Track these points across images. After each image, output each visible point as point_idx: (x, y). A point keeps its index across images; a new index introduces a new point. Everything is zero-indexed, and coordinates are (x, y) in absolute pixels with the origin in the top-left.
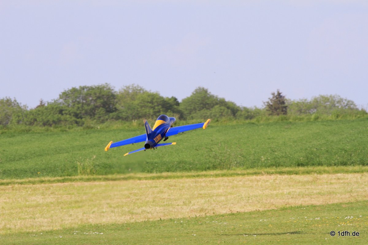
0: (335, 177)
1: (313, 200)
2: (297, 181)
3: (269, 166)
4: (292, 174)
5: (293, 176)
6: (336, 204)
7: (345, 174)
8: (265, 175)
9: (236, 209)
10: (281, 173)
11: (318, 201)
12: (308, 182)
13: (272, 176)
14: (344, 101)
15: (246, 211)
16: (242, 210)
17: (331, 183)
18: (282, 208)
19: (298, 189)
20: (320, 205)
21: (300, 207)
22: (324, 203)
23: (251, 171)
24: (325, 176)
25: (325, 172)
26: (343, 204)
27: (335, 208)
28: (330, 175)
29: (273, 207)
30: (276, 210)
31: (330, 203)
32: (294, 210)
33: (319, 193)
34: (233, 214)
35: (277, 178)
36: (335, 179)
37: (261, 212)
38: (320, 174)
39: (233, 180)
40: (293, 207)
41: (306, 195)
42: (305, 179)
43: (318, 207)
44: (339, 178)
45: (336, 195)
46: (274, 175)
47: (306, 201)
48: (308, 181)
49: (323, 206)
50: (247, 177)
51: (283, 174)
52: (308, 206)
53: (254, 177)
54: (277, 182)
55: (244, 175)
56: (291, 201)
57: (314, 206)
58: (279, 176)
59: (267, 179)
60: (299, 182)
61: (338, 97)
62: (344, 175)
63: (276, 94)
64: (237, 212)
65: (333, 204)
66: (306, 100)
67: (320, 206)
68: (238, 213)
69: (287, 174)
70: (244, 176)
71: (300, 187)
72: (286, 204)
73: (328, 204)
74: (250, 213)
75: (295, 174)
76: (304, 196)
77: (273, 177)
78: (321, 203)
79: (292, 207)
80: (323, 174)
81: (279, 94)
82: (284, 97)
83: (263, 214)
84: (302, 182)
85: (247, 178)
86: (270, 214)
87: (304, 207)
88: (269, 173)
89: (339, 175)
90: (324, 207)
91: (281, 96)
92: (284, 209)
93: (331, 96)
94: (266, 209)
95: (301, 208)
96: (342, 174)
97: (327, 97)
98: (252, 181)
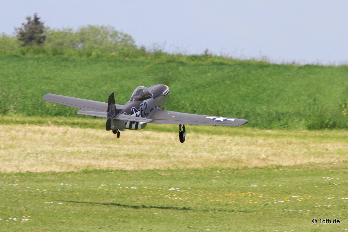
0: (142, 135)
1: (121, 163)
2: (94, 136)
3: (56, 115)
4: (87, 127)
8: (51, 126)
9: (25, 168)
10: (73, 124)
13: (60, 128)
14: (119, 35)
15: (38, 171)
16: (33, 170)
17: (139, 143)
18: (83, 171)
19: (98, 147)
20: (132, 170)
21: (107, 171)
22: (136, 168)
23: (33, 119)
26: (162, 171)
27: (152, 176)
29: (72, 169)
30: (77, 173)
31: (144, 169)
32: (99, 174)
35: (68, 131)
36: (143, 137)
37: (57, 174)
39: (11, 129)
40: (98, 171)
41: (110, 156)
43: (130, 172)
44: (148, 136)
45: (149, 159)
46: (63, 126)
47: (113, 164)
49: (136, 172)
50: (28, 126)
52: (117, 171)
53: (37, 127)
54: (68, 135)
55: (23, 123)
56: (93, 162)
57: (125, 172)
58: (70, 129)
59: (55, 132)
61: (112, 29)
63: (32, 19)
64: (27, 171)
65: (149, 171)
66: (70, 30)
67: (132, 172)
68: (29, 173)
69: (80, 127)
70: (24, 125)
71: (100, 145)
72: (88, 165)
73: (142, 170)
74: (44, 174)
75: (90, 127)
77: (62, 129)
78: (133, 167)
79: (96, 170)
81: (36, 19)
82: (42, 24)
83: (60, 176)
84: (100, 139)
85: (28, 128)
86: (70, 177)
87: (112, 171)
88: (56, 123)
90: (138, 173)
91: (39, 23)
92: (86, 172)
93: (102, 27)
94: (63, 170)
95: (109, 172)
97: (98, 29)
98: (34, 132)
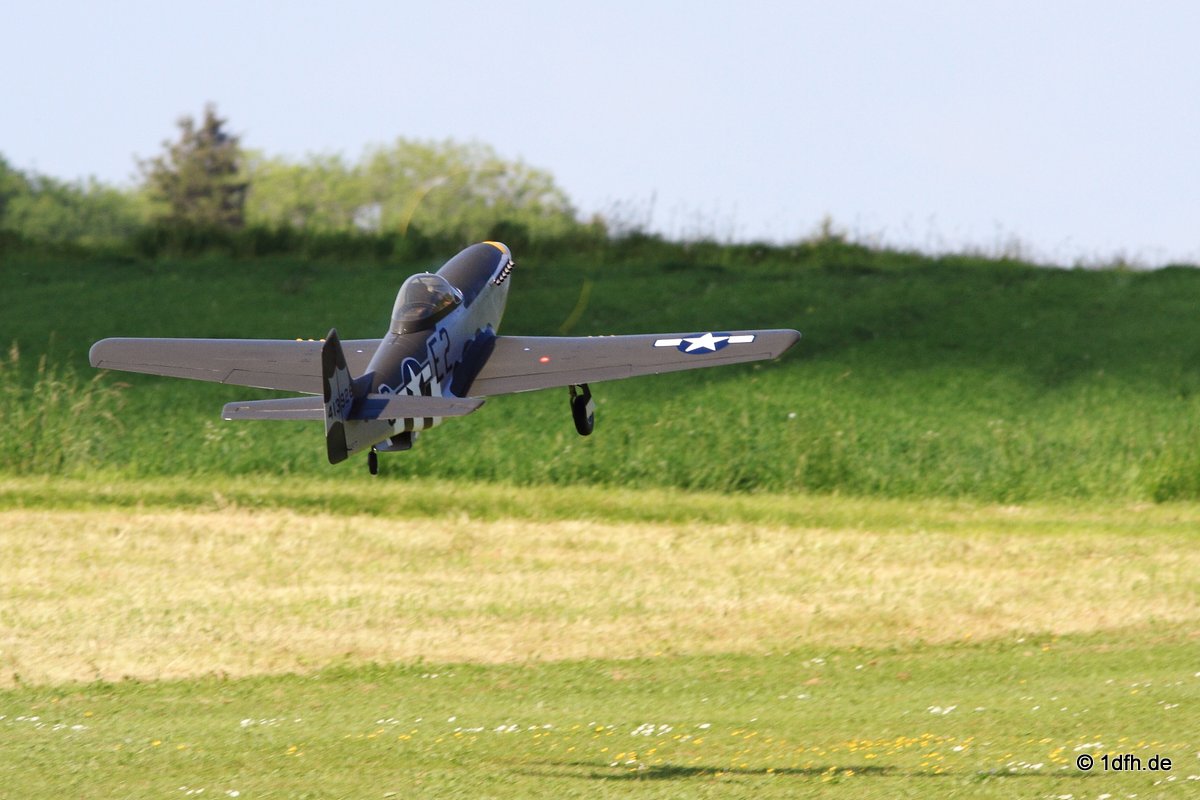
0: (553, 537)
1: (466, 638)
2: (379, 545)
3: (245, 470)
4: (356, 513)
5: (360, 523)
6: (580, 663)
7: (602, 523)
8: (227, 510)
9: (119, 665)
10: (304, 506)
11: (496, 648)
12: (432, 553)
13: (257, 516)
15: (166, 676)
16: (144, 671)
17: (539, 566)
18: (330, 672)
19: (390, 582)
20: (504, 665)
21: (416, 670)
22: (524, 657)
23: (161, 486)
24: (506, 528)
25: (506, 508)
26: (613, 664)
27: (577, 683)
28: (532, 527)
29: (287, 666)
30: (307, 680)
31: (549, 658)
32: (386, 681)
33: (494, 610)
34: (108, 687)
35: (287, 529)
36: (555, 544)
37: (235, 685)
38: (484, 521)
39: (81, 527)
40: (383, 670)
41: (431, 614)
42: (413, 541)
43: (498, 672)
44: (574, 539)
45: (572, 620)
46: (268, 510)
47: (438, 644)
48: (432, 549)
49: (521, 669)
50: (144, 514)
51: (313, 510)
52: (451, 668)
53: (176, 517)
54: (287, 544)
55: (127, 502)
56: (367, 639)
57: (478, 671)
58: (293, 518)
59: (239, 531)
60: (391, 551)
62: (597, 527)
63: (200, 124)
64: (127, 678)
65: (565, 665)
67: (506, 670)
68: (132, 684)
69: (332, 513)
70: (129, 509)
71: (399, 576)
72: (347, 651)
73: (543, 664)
74: (187, 687)
75: (367, 511)
76: (425, 619)
77: (266, 520)
78: (510, 653)
79: (375, 666)
80: (496, 519)
81: (213, 125)
82: (234, 140)
83: (247, 692)
84: (403, 553)
85: (142, 519)
86: (278, 694)
87: (432, 669)
88: (242, 501)
89: (572, 527)
90: (526, 675)
91: (221, 138)
92: (339, 675)
94: (256, 671)
95: (421, 674)
96: (587, 524)
98: (165, 534)
